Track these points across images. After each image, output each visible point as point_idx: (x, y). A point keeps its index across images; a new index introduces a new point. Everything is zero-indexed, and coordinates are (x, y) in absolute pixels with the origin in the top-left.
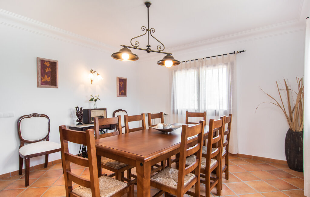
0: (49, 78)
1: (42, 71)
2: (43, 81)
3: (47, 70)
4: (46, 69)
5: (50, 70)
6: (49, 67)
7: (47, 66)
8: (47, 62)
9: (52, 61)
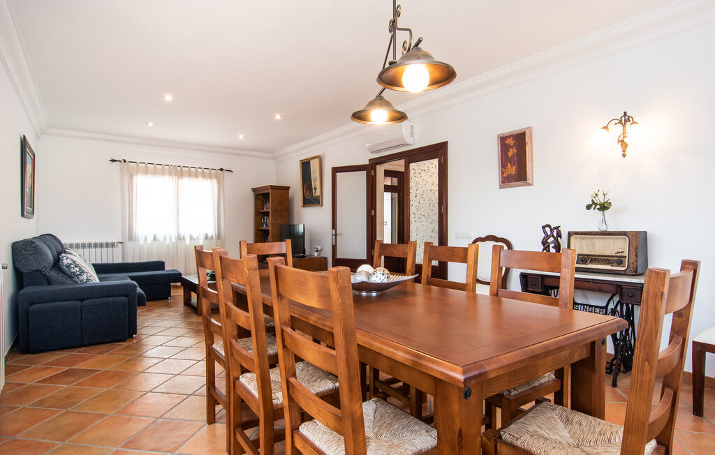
0: (514, 167)
1: (504, 157)
2: (505, 175)
3: (512, 152)
4: (509, 151)
5: (515, 152)
6: (512, 147)
7: (510, 146)
8: (509, 137)
9: (517, 132)
